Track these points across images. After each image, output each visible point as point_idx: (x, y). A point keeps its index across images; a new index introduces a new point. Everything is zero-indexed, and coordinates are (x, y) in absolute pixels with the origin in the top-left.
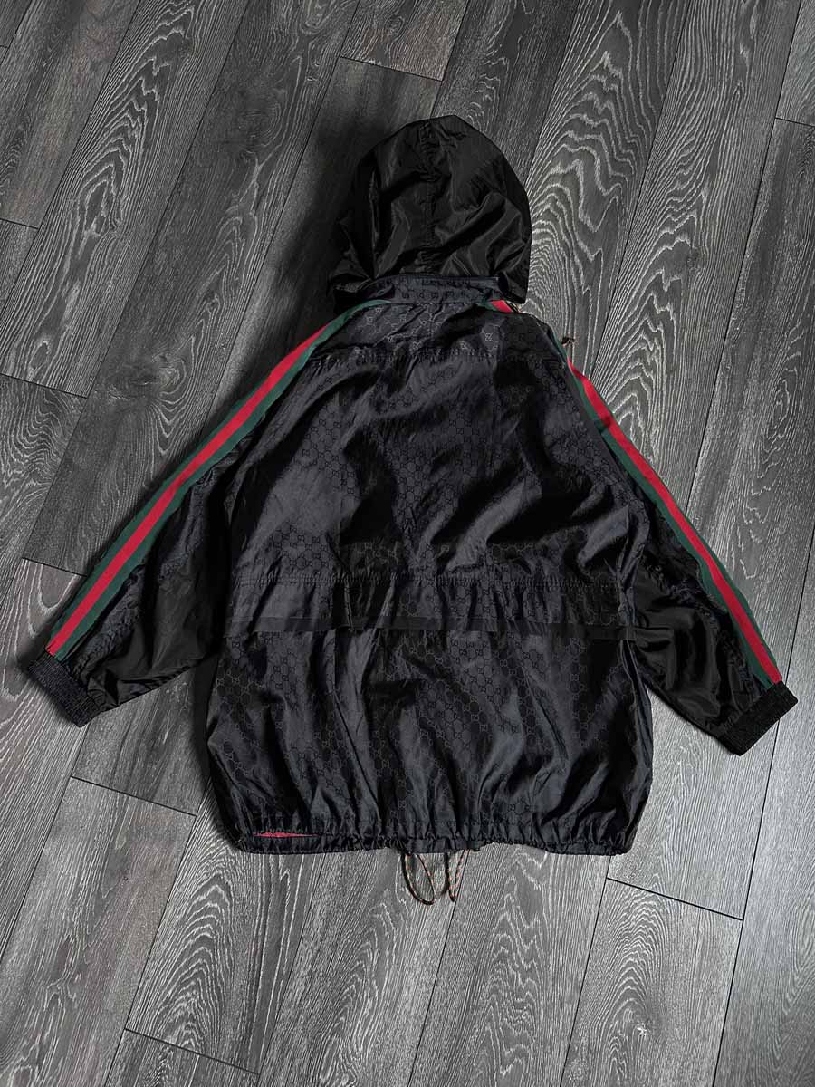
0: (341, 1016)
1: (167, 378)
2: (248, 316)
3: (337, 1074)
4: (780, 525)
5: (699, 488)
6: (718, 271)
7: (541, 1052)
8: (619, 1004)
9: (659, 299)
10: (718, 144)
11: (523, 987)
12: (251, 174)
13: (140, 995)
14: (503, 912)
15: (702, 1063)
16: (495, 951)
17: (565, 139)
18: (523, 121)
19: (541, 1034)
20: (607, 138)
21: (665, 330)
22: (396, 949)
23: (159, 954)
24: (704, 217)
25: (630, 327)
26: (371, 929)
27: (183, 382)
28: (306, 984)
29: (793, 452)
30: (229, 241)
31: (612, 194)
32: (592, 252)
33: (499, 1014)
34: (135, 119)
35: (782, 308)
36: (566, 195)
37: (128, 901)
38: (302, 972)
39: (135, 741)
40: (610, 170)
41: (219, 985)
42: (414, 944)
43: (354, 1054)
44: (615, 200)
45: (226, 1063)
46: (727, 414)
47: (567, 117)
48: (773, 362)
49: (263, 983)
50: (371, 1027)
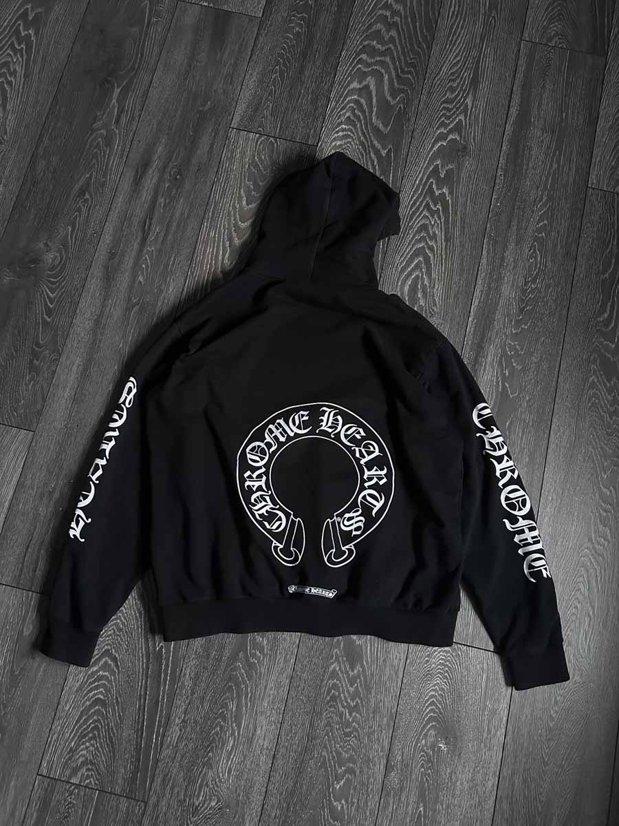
0: (209, 752)
1: (51, 261)
2: (113, 208)
3: (208, 798)
4: (535, 354)
5: (473, 329)
6: (482, 160)
7: (365, 769)
8: (424, 727)
9: (437, 184)
10: (478, 62)
11: (350, 720)
12: (111, 96)
13: (49, 747)
14: (333, 663)
15: (489, 768)
16: (328, 694)
17: (360, 61)
18: (326, 49)
19: (365, 755)
20: (393, 58)
21: (443, 209)
22: (251, 697)
23: (63, 714)
24: (469, 119)
25: (416, 206)
26: (230, 684)
27: (63, 262)
28: (181, 730)
29: (544, 298)
30: (95, 151)
31: (399, 103)
32: (384, 148)
33: (333, 742)
34: (15, 55)
35: (532, 188)
36: (362, 105)
37: (36, 675)
38: (177, 719)
39: (36, 549)
40: (396, 84)
41: (112, 735)
42: (265, 692)
43: (220, 781)
44: (400, 107)
45: (120, 796)
46: (494, 270)
47: (361, 44)
48: (526, 230)
49: (147, 732)
50: (233, 759)
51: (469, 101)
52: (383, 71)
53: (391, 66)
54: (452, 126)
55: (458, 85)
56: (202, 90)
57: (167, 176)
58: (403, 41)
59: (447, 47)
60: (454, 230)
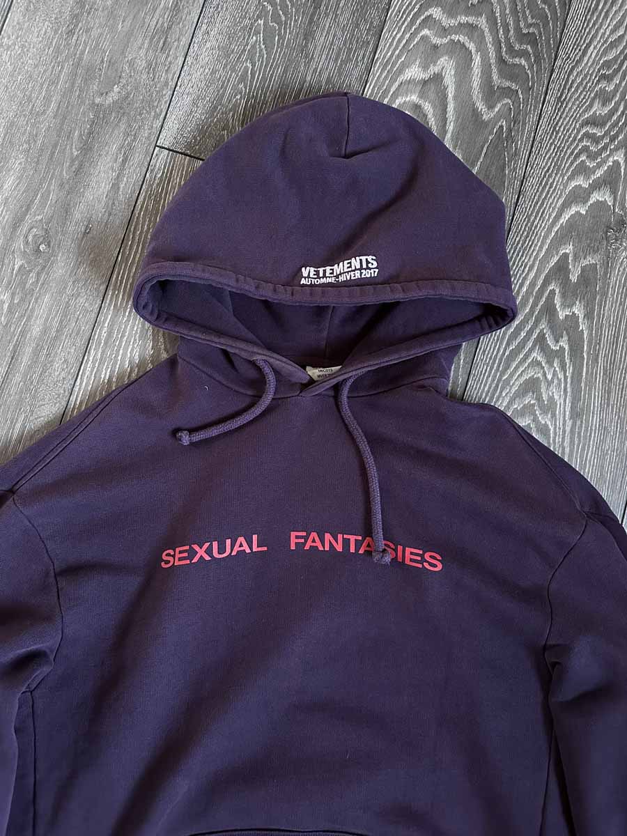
52: (472, 46)
53: (489, 38)
54: (599, 173)
55: (616, 90)
56: (103, 59)
57: (19, 244)
59: (600, 7)
60: (590, 395)
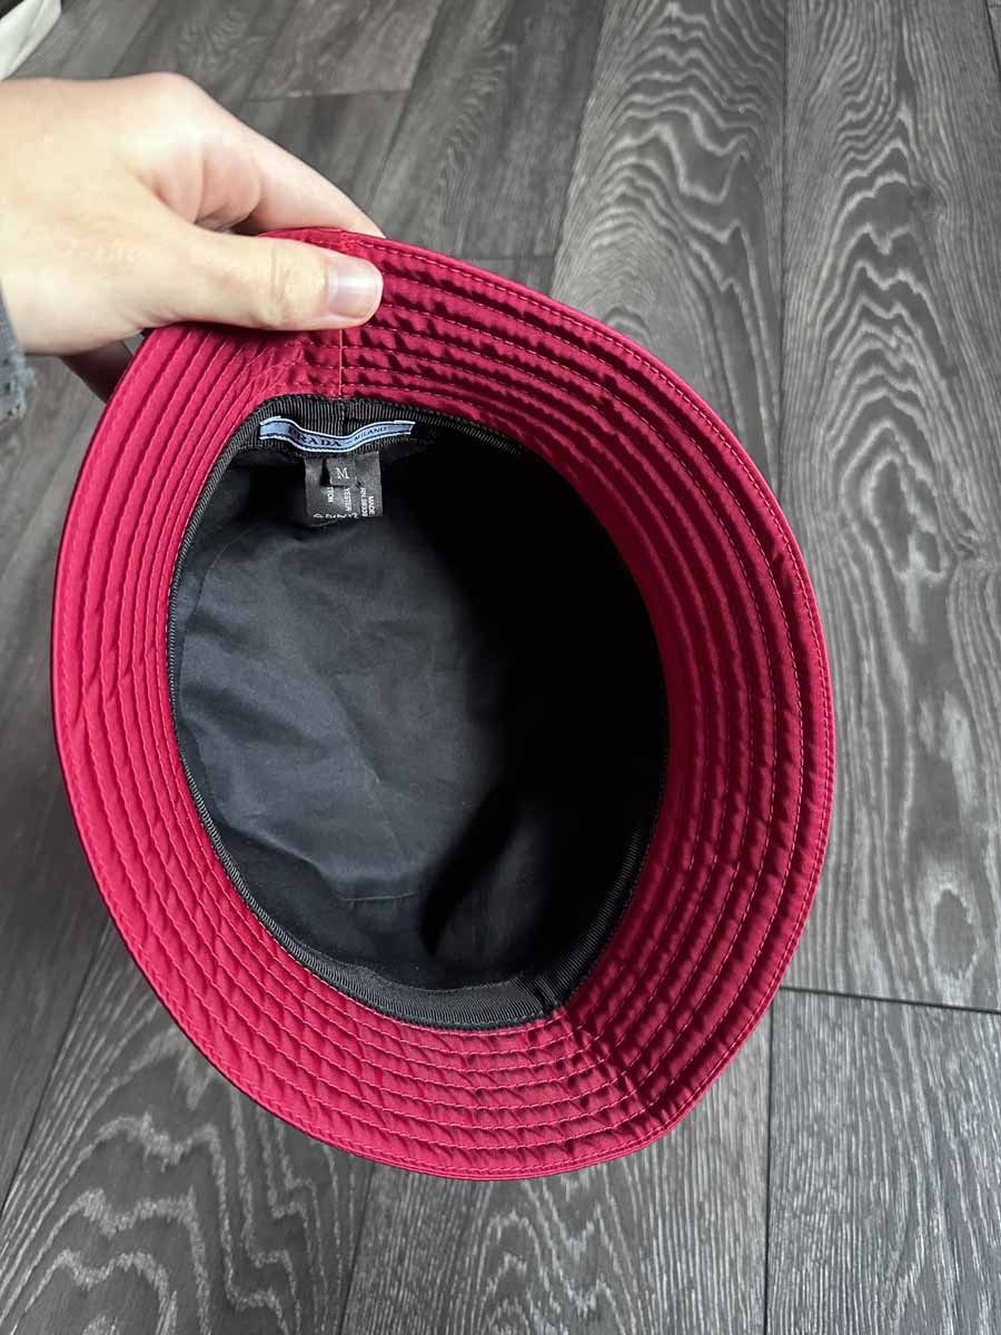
51: (905, 116)
52: (686, 110)
53: (703, 101)
54: (876, 163)
55: (867, 99)
58: (720, 62)
59: (822, 48)
